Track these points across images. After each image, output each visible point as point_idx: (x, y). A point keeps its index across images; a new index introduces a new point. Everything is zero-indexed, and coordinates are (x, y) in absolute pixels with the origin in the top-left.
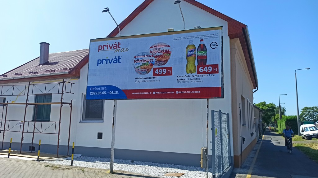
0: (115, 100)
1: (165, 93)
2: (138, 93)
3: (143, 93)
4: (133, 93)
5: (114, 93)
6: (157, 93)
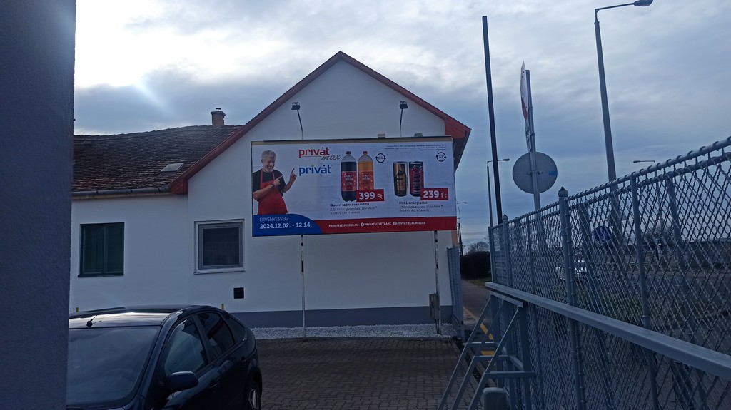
0: (302, 236)
1: (378, 224)
2: (339, 225)
3: (345, 225)
4: (331, 226)
5: (303, 225)
6: (367, 224)
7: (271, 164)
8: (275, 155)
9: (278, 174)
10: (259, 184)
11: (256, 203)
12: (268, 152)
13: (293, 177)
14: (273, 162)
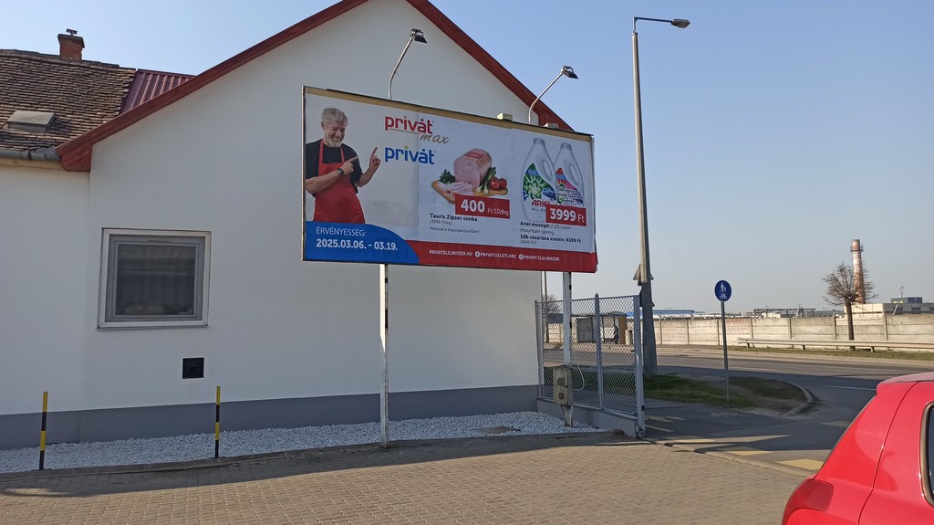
0: (387, 265)
2: (444, 252)
3: (454, 253)
4: (433, 252)
7: (338, 133)
8: (345, 118)
9: (349, 153)
10: (317, 166)
11: (311, 199)
12: (333, 111)
13: (375, 163)
14: (342, 130)
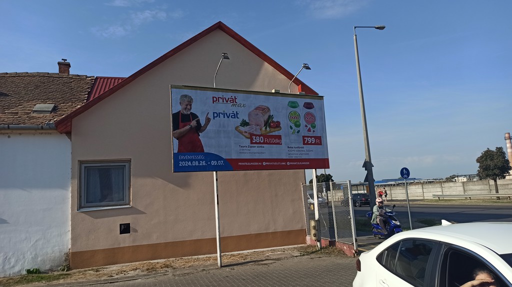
0: (217, 172)
2: (246, 164)
4: (240, 164)
5: (218, 163)
6: (268, 163)
10: (179, 124)
13: (208, 120)
